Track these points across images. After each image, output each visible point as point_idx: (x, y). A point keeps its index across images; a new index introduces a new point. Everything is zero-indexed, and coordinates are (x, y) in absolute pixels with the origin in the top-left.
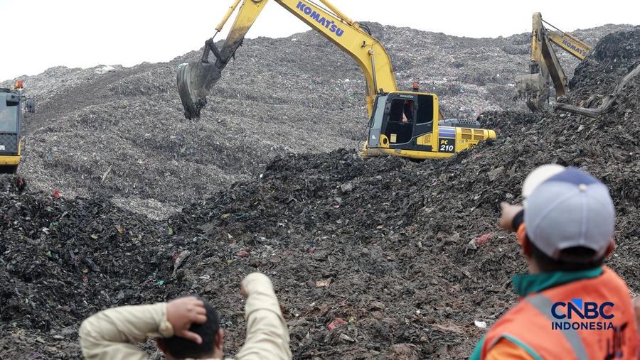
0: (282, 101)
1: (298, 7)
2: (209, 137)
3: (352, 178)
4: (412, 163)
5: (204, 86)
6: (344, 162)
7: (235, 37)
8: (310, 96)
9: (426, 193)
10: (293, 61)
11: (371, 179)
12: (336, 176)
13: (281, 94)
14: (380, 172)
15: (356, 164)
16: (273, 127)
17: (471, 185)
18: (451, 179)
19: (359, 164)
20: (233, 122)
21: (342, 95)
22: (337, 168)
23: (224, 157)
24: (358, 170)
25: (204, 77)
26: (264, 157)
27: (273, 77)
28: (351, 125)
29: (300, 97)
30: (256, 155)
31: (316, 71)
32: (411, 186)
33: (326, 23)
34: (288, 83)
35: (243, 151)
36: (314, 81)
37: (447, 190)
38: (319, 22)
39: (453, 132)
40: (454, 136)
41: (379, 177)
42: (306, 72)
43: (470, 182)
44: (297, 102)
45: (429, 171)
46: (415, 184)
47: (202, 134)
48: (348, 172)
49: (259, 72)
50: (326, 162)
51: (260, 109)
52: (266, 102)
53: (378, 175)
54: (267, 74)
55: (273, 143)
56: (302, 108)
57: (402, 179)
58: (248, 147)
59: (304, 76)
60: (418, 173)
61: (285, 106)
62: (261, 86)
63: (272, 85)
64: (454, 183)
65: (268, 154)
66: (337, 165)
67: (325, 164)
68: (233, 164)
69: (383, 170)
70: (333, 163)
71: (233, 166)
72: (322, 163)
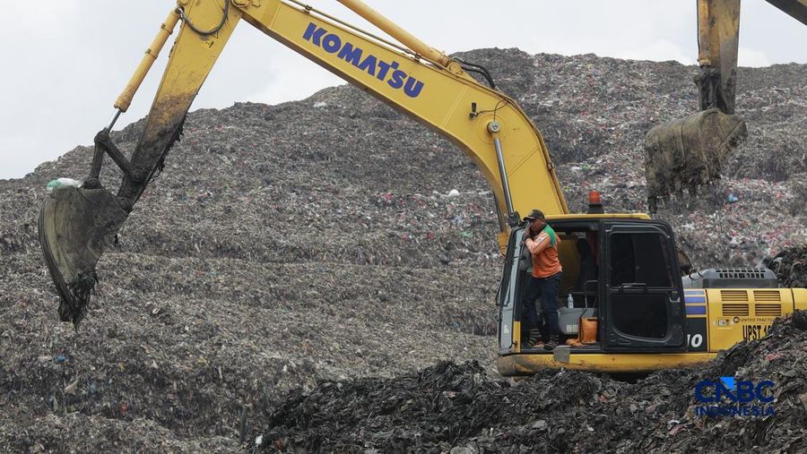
0: (301, 254)
1: (307, 36)
2: (132, 352)
3: (476, 431)
4: (618, 385)
5: (90, 243)
6: (452, 395)
7: (161, 121)
8: (367, 237)
10: (321, 156)
11: (522, 429)
12: (437, 429)
13: (297, 238)
14: (541, 412)
15: (483, 396)
16: (286, 317)
17: (764, 429)
19: (490, 397)
20: (187, 310)
21: (443, 229)
22: (437, 409)
23: (170, 396)
24: (490, 409)
25: (88, 220)
26: (269, 391)
27: (277, 198)
28: (470, 299)
29: (344, 240)
30: (248, 389)
31: (377, 175)
32: (618, 439)
33: (378, 69)
34: (314, 211)
35: (215, 379)
36: (373, 201)
37: (705, 443)
38: (362, 67)
39: (701, 300)
40: (703, 310)
41: (540, 424)
42: (355, 179)
44: (337, 254)
45: (658, 402)
46: (628, 434)
47: (116, 346)
48: (466, 418)
49: (243, 188)
51: (252, 275)
52: (265, 259)
53: (537, 418)
54: (260, 192)
55: (286, 357)
56: (349, 267)
57: (596, 424)
58: (227, 371)
59: (351, 190)
60: (633, 408)
61: (310, 265)
62: (248, 222)
63: (274, 215)
64: (719, 426)
65: (276, 383)
66: (437, 402)
67: (409, 402)
68: (195, 414)
69: (548, 406)
70: (429, 397)
71: (195, 417)
72: (401, 400)
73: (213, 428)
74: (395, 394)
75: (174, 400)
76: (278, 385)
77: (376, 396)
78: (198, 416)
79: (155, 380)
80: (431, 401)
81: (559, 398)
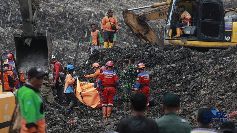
3: (154, 66)
4: (198, 54)
6: (148, 53)
9: (204, 80)
11: (168, 66)
14: (174, 61)
18: (221, 70)
22: (143, 58)
23: (47, 23)
24: (159, 59)
30: (77, 21)
35: (65, 17)
37: (218, 77)
41: (173, 65)
43: (233, 73)
45: (210, 61)
48: (151, 61)
50: (134, 53)
53: (173, 63)
55: (93, 10)
57: (191, 66)
58: (70, 14)
60: (202, 62)
64: (222, 73)
65: (89, 20)
66: (143, 55)
67: (134, 55)
68: (57, 30)
69: (176, 60)
70: (140, 54)
71: (56, 32)
72: (132, 54)
73: (63, 36)
74: (130, 52)
75: (49, 24)
76: (90, 21)
77: (124, 52)
78: (57, 31)
79: (41, 16)
80: (141, 55)
81: (180, 57)
